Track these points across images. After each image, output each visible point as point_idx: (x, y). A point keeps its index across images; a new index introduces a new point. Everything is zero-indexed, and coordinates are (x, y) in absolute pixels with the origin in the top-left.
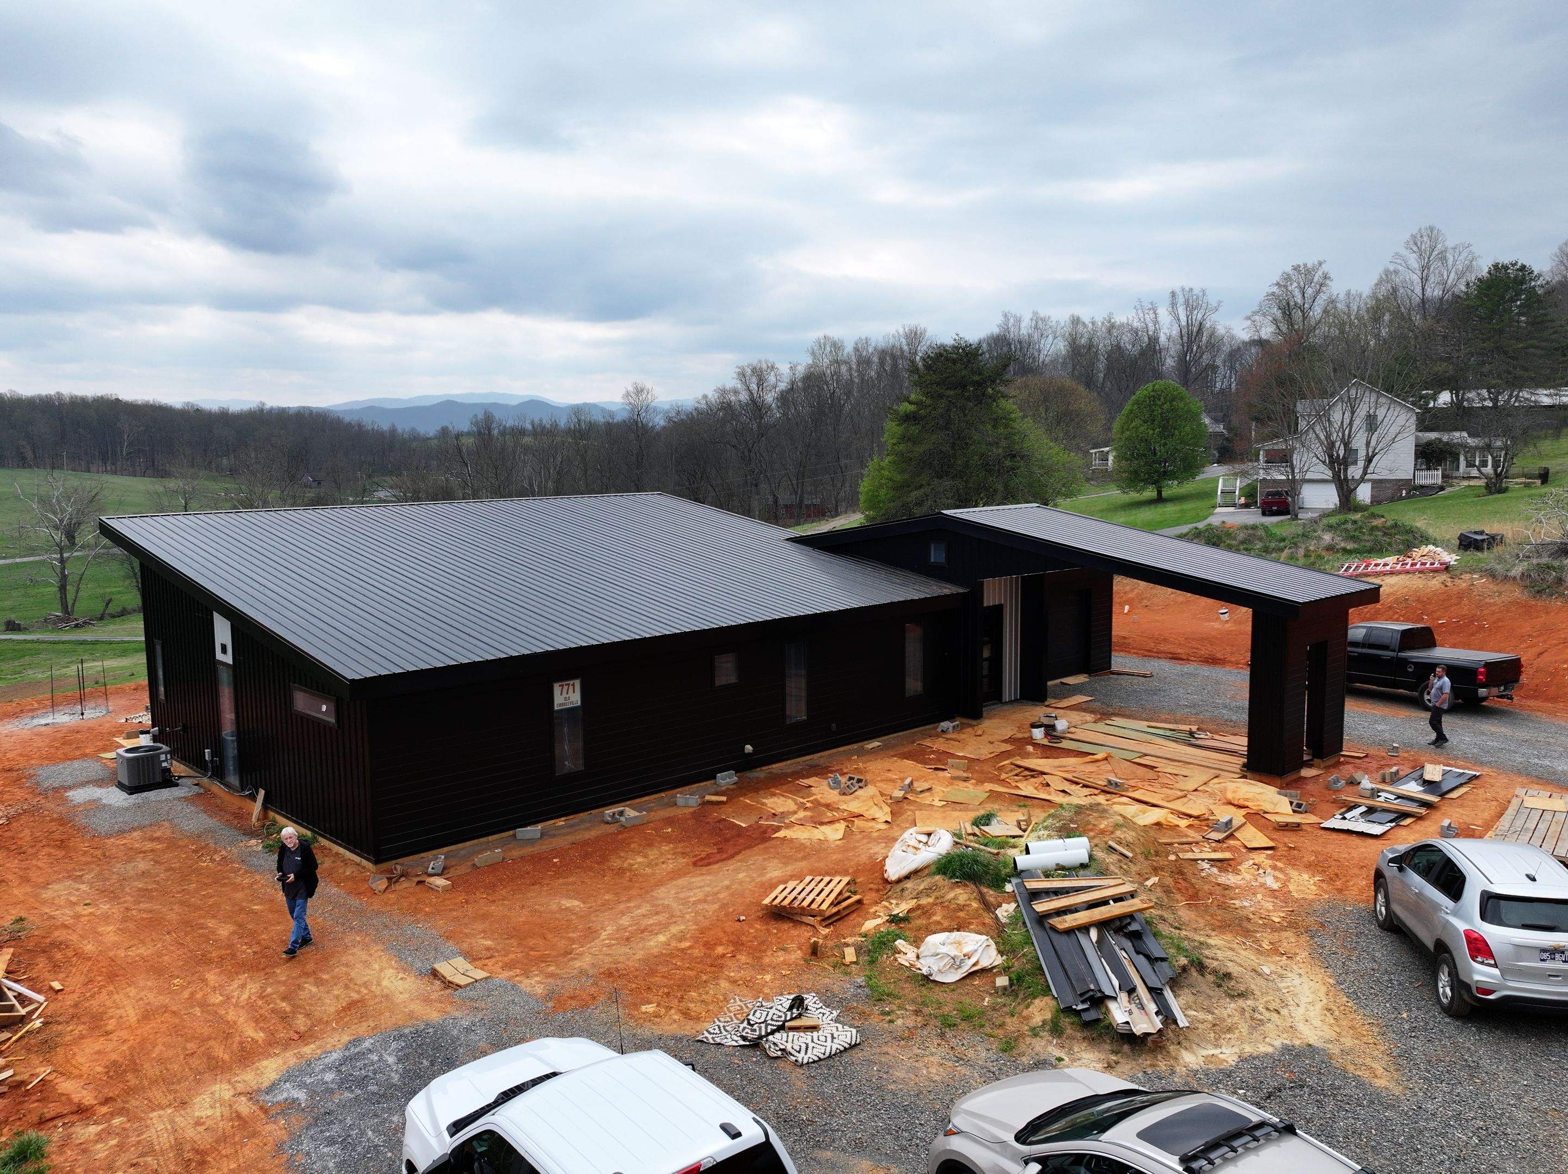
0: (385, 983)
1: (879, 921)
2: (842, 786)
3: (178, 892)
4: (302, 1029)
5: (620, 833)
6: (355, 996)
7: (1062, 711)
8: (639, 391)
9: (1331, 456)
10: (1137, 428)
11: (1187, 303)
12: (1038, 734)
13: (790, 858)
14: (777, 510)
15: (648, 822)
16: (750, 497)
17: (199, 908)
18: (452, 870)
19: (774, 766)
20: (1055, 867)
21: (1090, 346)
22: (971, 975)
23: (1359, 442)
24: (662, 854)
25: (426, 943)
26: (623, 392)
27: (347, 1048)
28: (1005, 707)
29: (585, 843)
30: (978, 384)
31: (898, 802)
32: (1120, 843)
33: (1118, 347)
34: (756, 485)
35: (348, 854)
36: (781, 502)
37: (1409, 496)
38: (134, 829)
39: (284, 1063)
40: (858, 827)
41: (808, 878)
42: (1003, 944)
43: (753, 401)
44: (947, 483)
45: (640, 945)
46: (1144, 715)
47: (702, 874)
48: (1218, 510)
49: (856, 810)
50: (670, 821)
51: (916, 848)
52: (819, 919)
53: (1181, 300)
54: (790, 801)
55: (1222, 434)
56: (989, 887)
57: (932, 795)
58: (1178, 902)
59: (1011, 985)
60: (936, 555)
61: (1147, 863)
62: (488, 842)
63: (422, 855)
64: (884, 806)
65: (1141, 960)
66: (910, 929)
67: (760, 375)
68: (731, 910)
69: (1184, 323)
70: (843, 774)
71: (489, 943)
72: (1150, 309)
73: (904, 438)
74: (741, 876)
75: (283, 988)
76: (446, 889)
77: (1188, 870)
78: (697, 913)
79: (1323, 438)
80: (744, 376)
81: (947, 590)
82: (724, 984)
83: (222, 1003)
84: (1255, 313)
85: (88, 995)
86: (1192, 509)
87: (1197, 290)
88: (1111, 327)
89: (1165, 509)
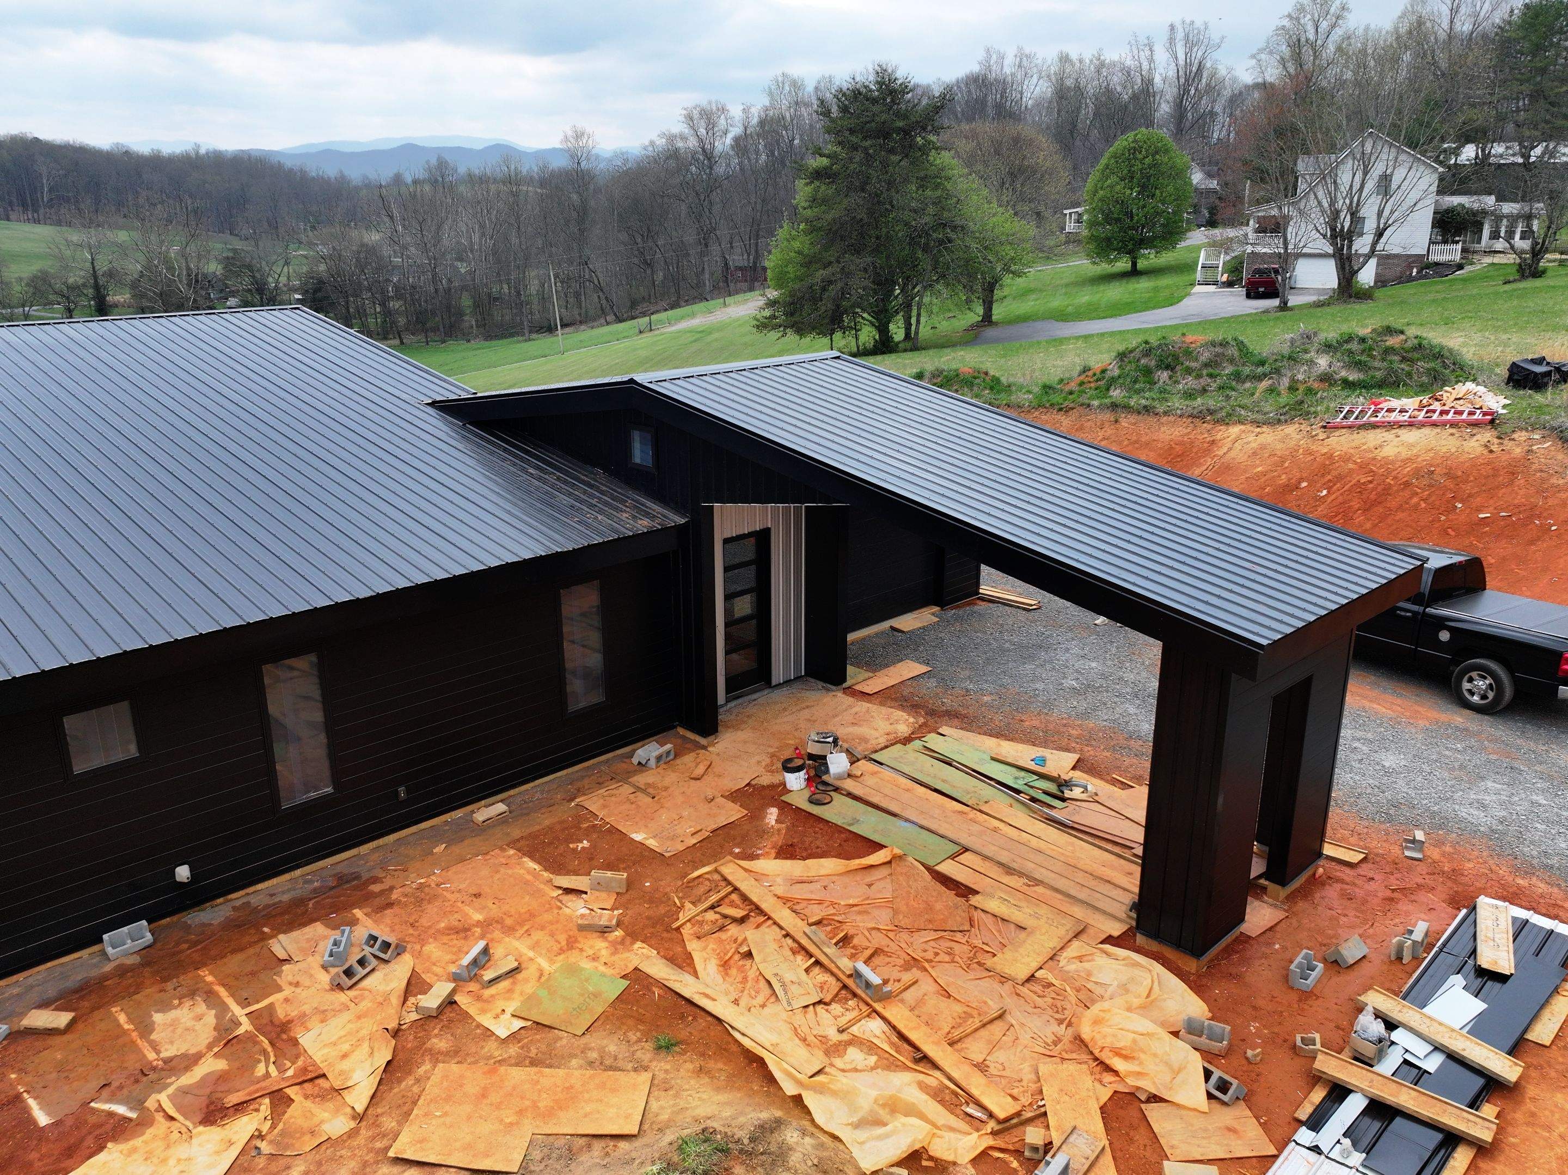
2: (350, 957)
8: (579, 135)
9: (1333, 229)
10: (1111, 187)
11: (1187, 37)
12: (796, 781)
21: (1078, 87)
23: (1369, 212)
26: (561, 136)
28: (776, 695)
30: (906, 132)
31: (425, 1019)
33: (1107, 88)
34: (706, 246)
36: (733, 265)
37: (1420, 277)
43: (703, 148)
44: (863, 261)
48: (1198, 289)
49: (323, 1054)
53: (1180, 35)
55: (1214, 191)
57: (510, 992)
60: (640, 451)
67: (709, 118)
69: (1182, 62)
72: (1145, 45)
73: (815, 201)
79: (1326, 205)
80: (691, 119)
81: (645, 521)
84: (1261, 51)
86: (1167, 287)
87: (1199, 24)
88: (1101, 66)
89: (1137, 286)
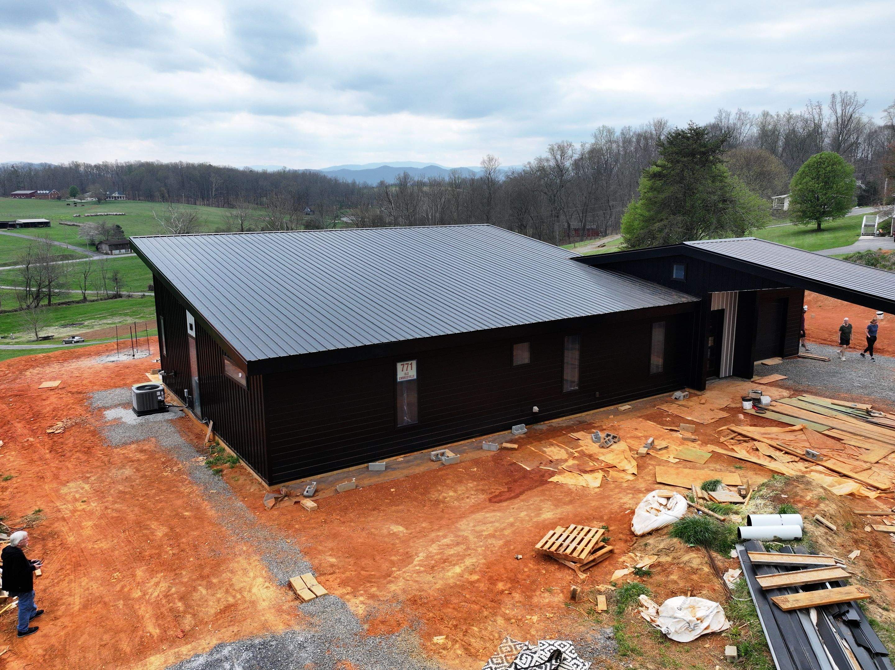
0: (254, 590)
1: (626, 571)
2: (602, 440)
3: (143, 496)
4: (188, 628)
5: (440, 470)
6: (231, 600)
7: (764, 387)
8: (491, 160)
10: (807, 183)
11: (843, 101)
12: (748, 405)
13: (559, 500)
14: (569, 232)
15: (461, 462)
16: (553, 224)
17: (150, 511)
18: (320, 493)
19: (553, 421)
20: (773, 538)
21: (774, 130)
22: (703, 637)
24: (467, 489)
25: (290, 557)
26: (481, 160)
27: (211, 654)
28: (722, 381)
29: (415, 477)
30: (704, 153)
31: (642, 456)
32: (824, 516)
33: (794, 130)
34: (558, 217)
35: (255, 475)
36: (572, 227)
38: (133, 443)
39: (165, 662)
40: (612, 478)
41: (572, 527)
42: (731, 610)
43: (558, 166)
44: (680, 218)
45: (441, 575)
46: (827, 393)
47: (494, 511)
48: (862, 237)
49: (611, 462)
50: (476, 462)
51: (657, 510)
52: (579, 565)
53: (838, 100)
54: (563, 450)
56: (716, 551)
57: (668, 453)
58: (880, 577)
59: (739, 656)
60: (678, 273)
61: (848, 536)
62: (349, 472)
63: (302, 480)
64: (632, 460)
65: (861, 652)
66: (651, 584)
67: (562, 150)
68: (512, 547)
69: (839, 114)
70: (602, 430)
71: (333, 560)
72: (816, 106)
73: (652, 189)
74: (523, 514)
75: (184, 589)
76: (313, 510)
77: (883, 542)
78: (487, 547)
80: (553, 150)
81: (685, 299)
82: (500, 621)
83: (140, 598)
84: (891, 107)
85: (56, 581)
86: (843, 237)
87: (850, 93)
88: (790, 118)
89: (823, 236)
